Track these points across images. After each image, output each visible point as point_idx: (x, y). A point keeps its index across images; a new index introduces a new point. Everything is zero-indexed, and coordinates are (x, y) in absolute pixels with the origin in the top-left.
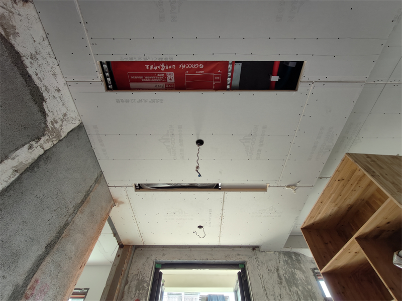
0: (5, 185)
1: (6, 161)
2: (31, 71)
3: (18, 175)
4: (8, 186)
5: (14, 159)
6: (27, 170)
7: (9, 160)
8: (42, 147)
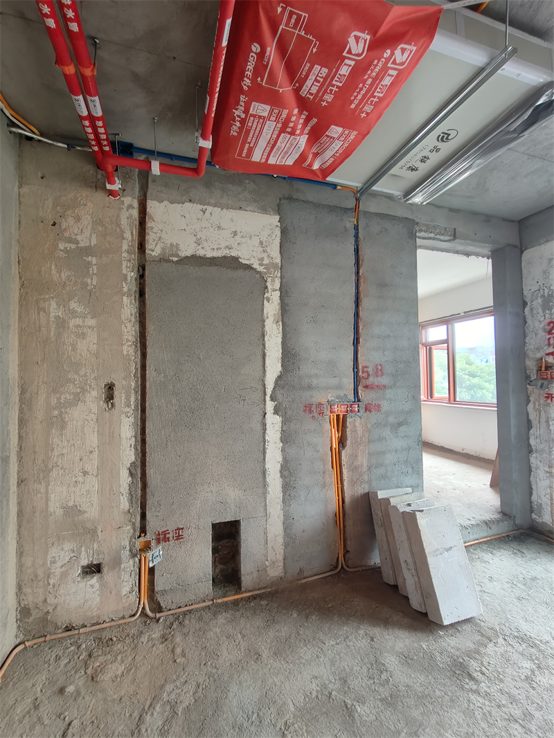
0: (280, 335)
1: (266, 323)
2: (210, 254)
3: (281, 323)
4: (283, 335)
5: (268, 317)
6: (282, 315)
7: (267, 321)
8: (274, 290)
